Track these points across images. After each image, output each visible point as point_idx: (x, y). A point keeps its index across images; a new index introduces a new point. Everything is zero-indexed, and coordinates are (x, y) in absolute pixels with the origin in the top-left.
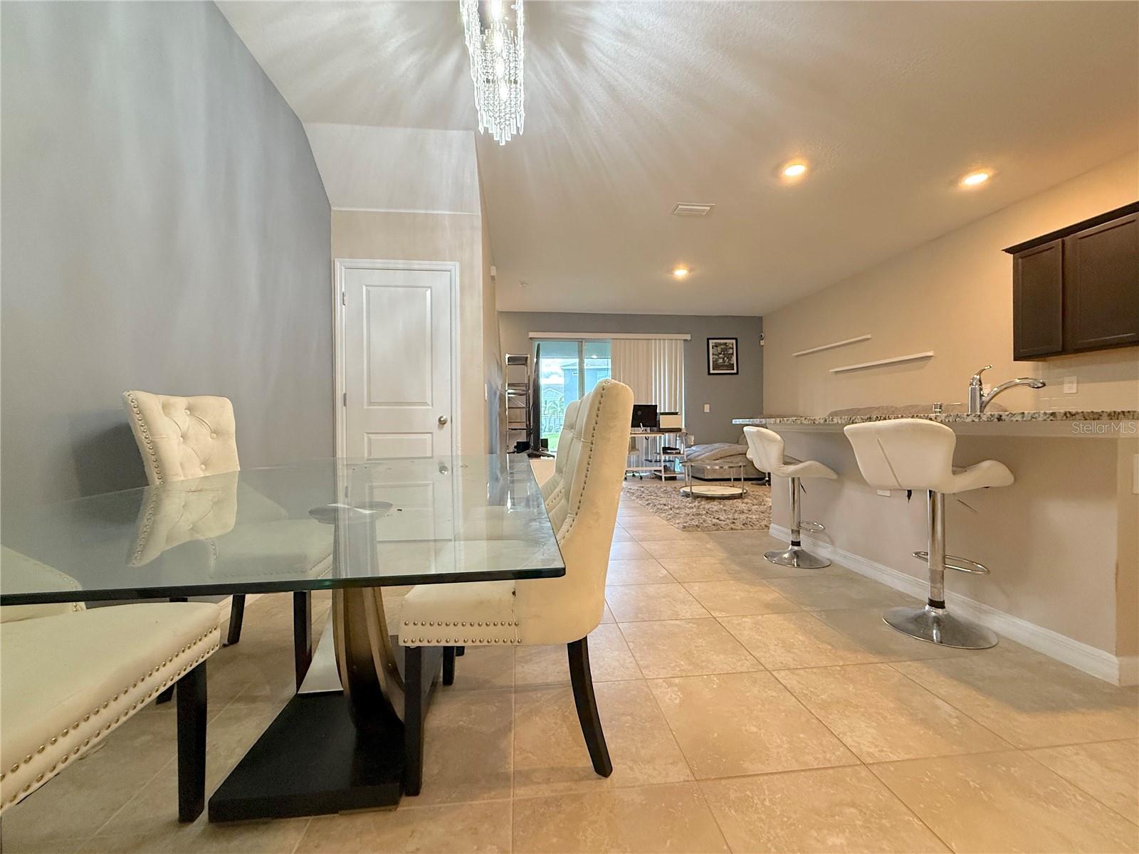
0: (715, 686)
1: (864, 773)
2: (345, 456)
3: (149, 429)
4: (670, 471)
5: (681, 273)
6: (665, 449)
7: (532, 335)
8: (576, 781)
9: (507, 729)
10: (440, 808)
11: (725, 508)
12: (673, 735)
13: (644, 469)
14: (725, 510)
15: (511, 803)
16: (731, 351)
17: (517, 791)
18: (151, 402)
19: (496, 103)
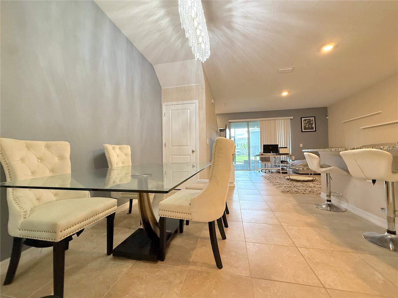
0: (271, 249)
1: (323, 290)
2: (165, 162)
3: (109, 154)
4: (285, 170)
5: (285, 94)
6: (281, 161)
7: (230, 121)
8: (210, 268)
9: (194, 249)
10: (168, 266)
11: (303, 185)
12: (249, 262)
13: (274, 169)
14: (303, 186)
15: (188, 269)
16: (312, 122)
17: (191, 267)
18: (109, 147)
19: (201, 50)
